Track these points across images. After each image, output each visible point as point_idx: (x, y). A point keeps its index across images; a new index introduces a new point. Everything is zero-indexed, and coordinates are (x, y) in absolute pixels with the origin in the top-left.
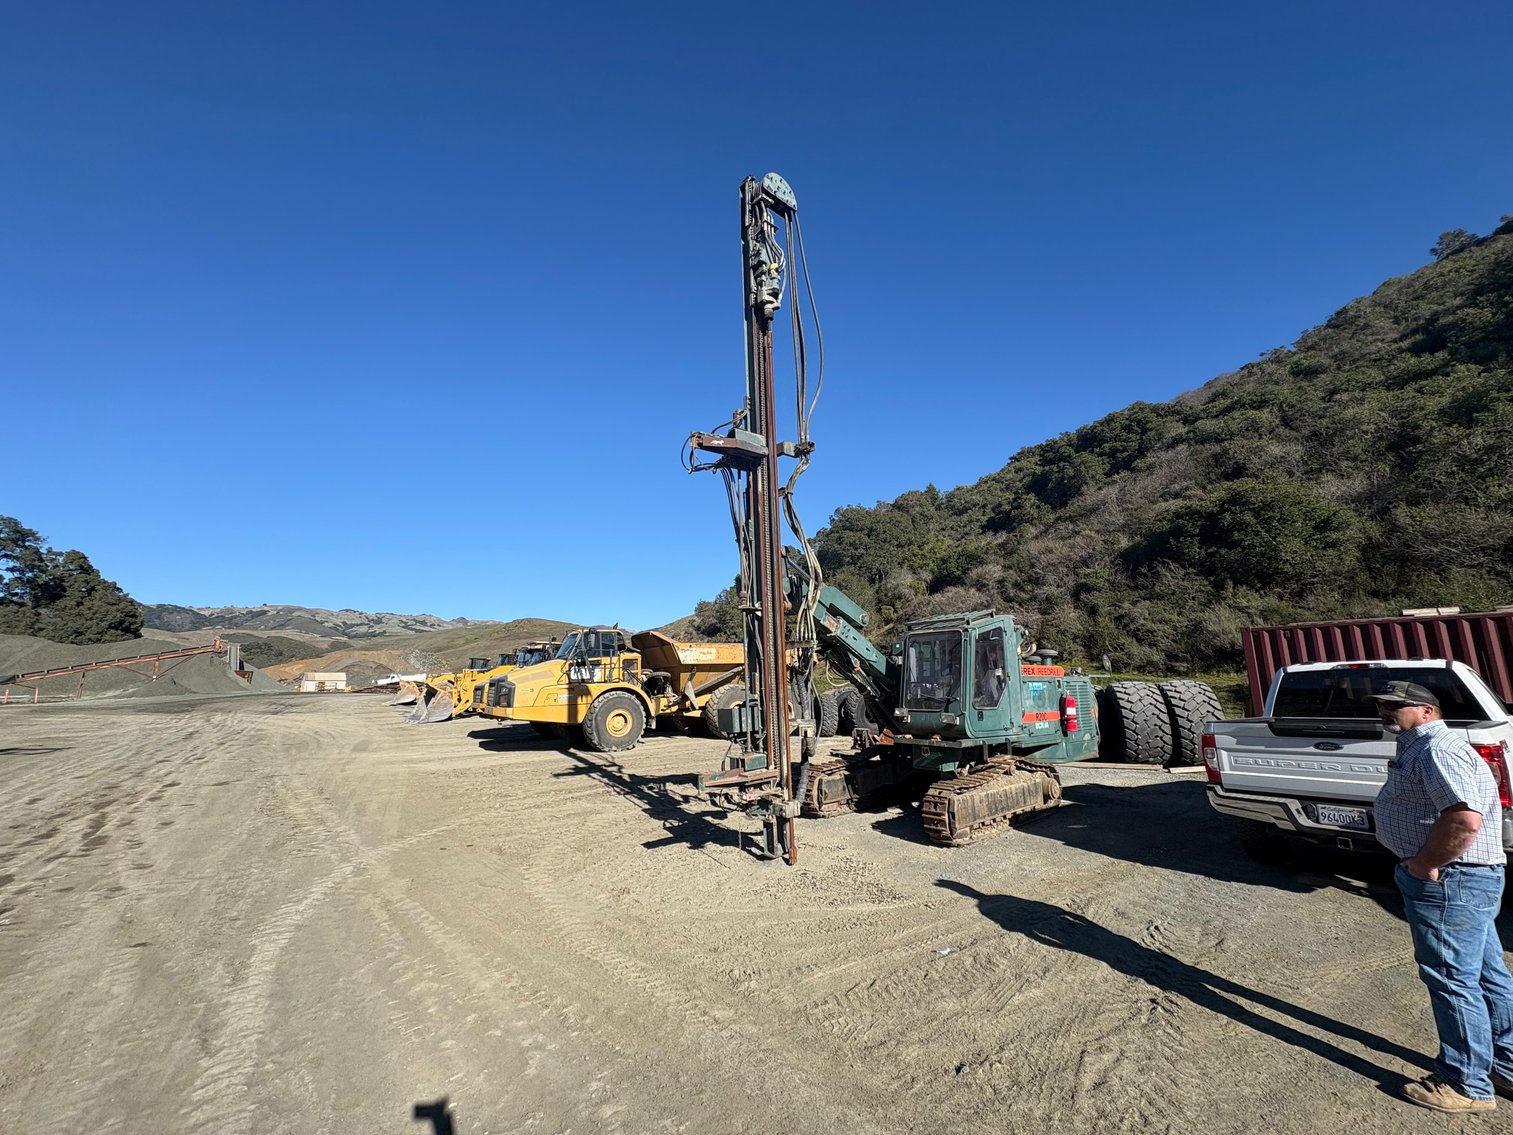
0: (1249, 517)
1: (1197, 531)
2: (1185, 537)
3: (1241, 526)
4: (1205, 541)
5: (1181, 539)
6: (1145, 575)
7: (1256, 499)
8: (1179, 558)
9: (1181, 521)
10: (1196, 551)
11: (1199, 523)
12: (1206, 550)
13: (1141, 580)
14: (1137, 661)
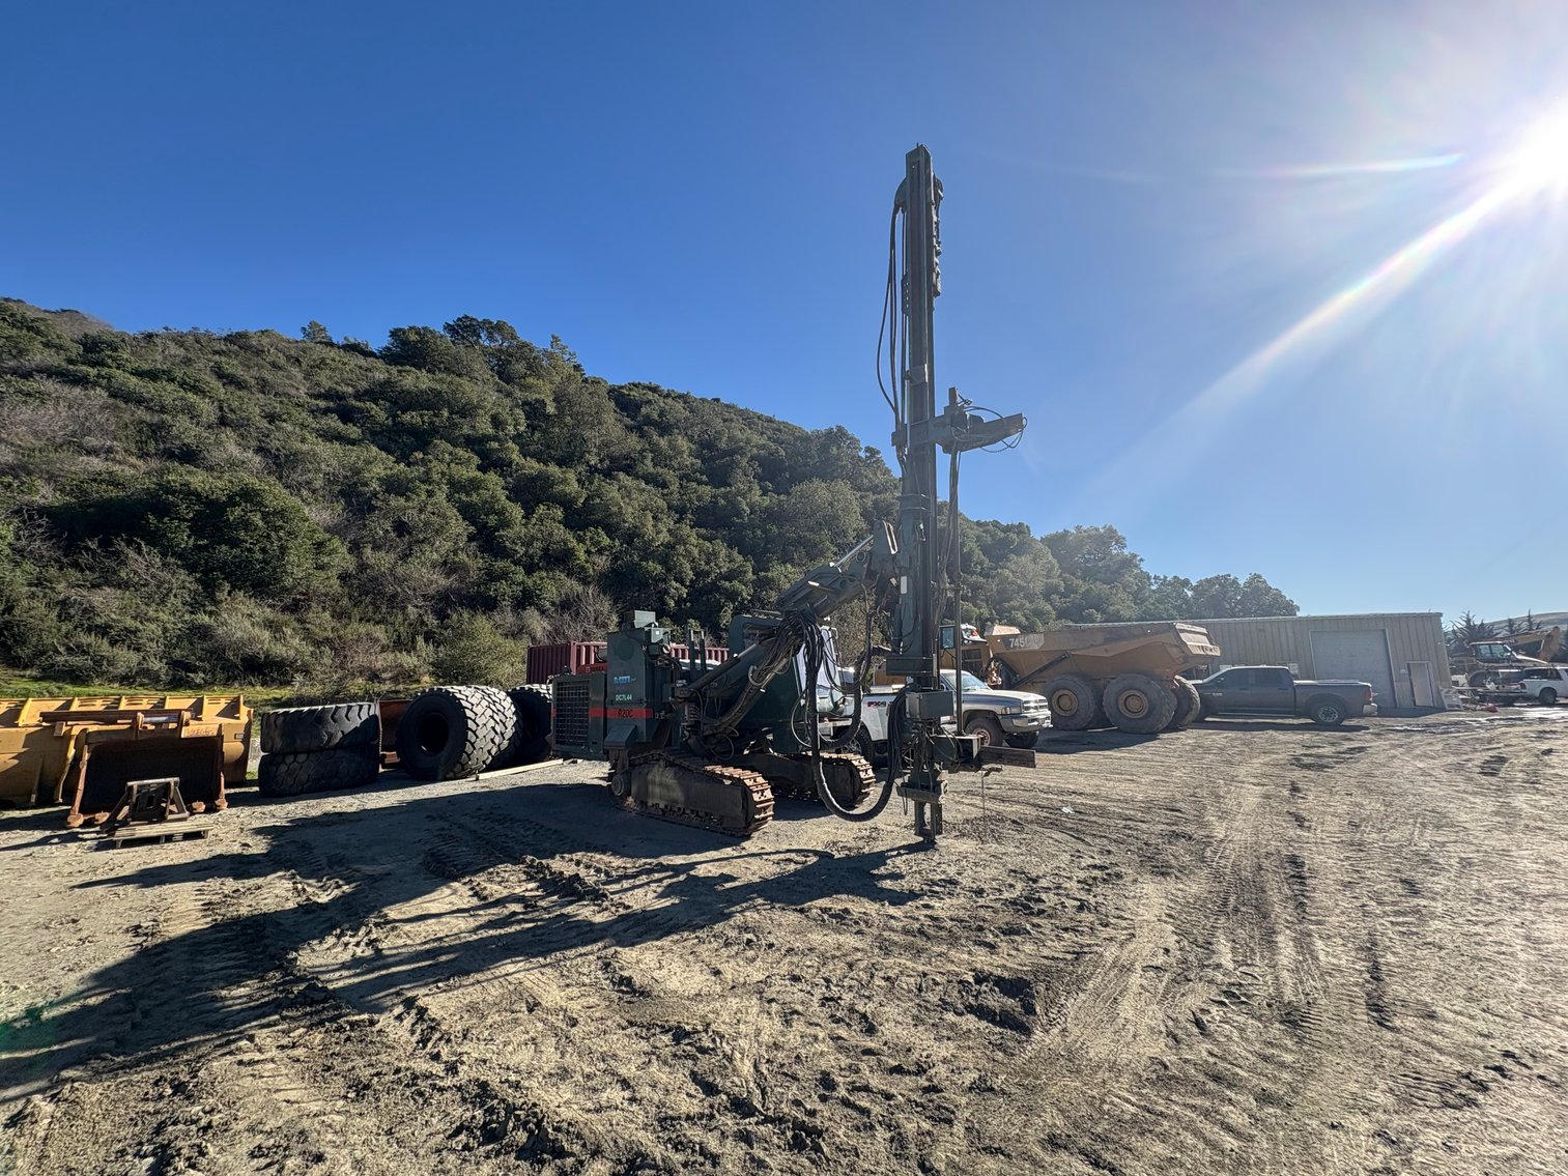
0: (257, 519)
1: (191, 515)
2: (172, 519)
3: (247, 525)
4: (196, 529)
5: (166, 519)
6: (94, 552)
7: (271, 503)
8: (155, 539)
9: (170, 498)
10: (184, 539)
11: (197, 507)
12: (196, 540)
13: (85, 558)
14: (121, 670)
